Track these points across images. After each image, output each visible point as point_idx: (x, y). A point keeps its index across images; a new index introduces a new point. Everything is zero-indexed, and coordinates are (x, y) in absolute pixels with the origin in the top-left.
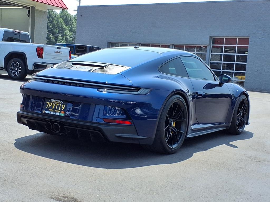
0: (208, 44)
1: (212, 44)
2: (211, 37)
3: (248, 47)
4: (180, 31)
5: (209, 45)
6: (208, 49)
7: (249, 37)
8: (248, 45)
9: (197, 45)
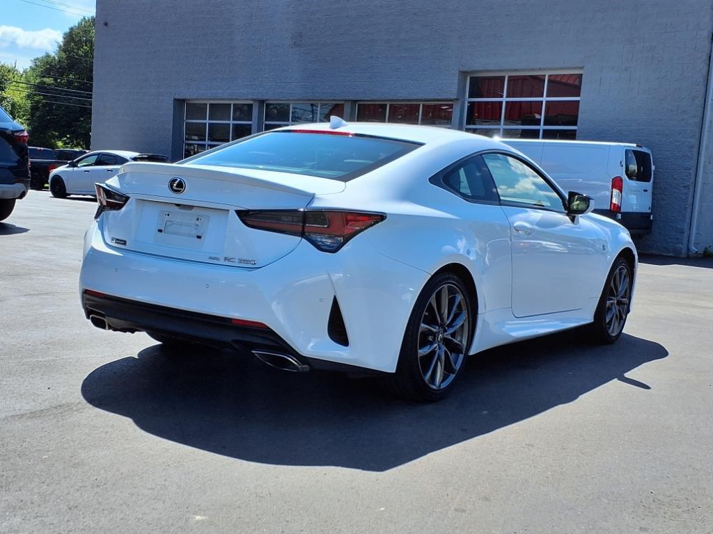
0: (455, 97)
1: (470, 97)
2: (464, 74)
3: (578, 102)
4: (372, 57)
5: (456, 99)
6: (457, 113)
7: (582, 68)
8: (579, 96)
9: (425, 100)
